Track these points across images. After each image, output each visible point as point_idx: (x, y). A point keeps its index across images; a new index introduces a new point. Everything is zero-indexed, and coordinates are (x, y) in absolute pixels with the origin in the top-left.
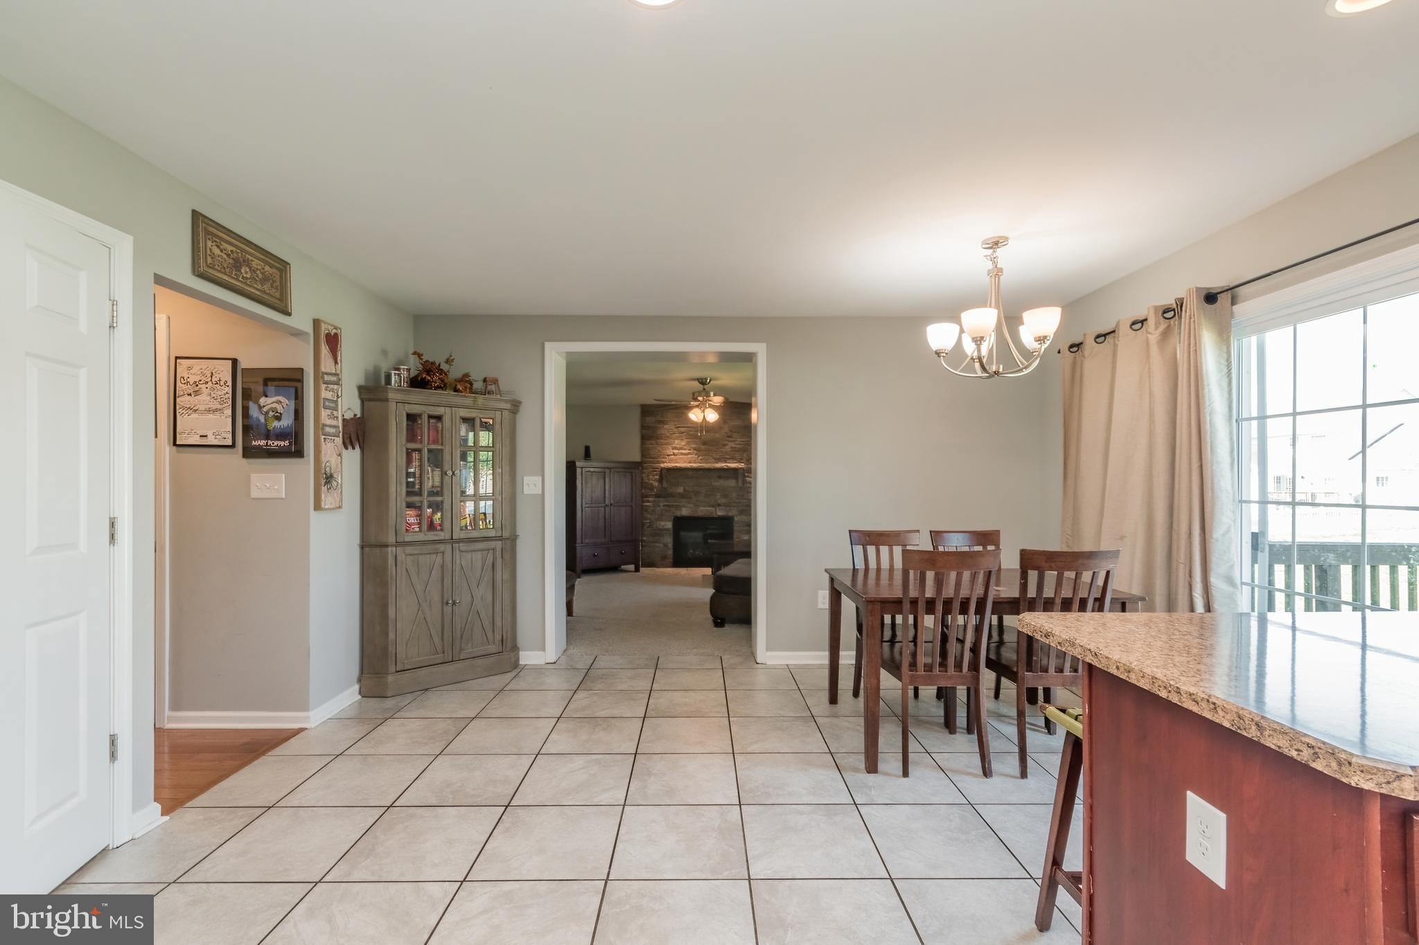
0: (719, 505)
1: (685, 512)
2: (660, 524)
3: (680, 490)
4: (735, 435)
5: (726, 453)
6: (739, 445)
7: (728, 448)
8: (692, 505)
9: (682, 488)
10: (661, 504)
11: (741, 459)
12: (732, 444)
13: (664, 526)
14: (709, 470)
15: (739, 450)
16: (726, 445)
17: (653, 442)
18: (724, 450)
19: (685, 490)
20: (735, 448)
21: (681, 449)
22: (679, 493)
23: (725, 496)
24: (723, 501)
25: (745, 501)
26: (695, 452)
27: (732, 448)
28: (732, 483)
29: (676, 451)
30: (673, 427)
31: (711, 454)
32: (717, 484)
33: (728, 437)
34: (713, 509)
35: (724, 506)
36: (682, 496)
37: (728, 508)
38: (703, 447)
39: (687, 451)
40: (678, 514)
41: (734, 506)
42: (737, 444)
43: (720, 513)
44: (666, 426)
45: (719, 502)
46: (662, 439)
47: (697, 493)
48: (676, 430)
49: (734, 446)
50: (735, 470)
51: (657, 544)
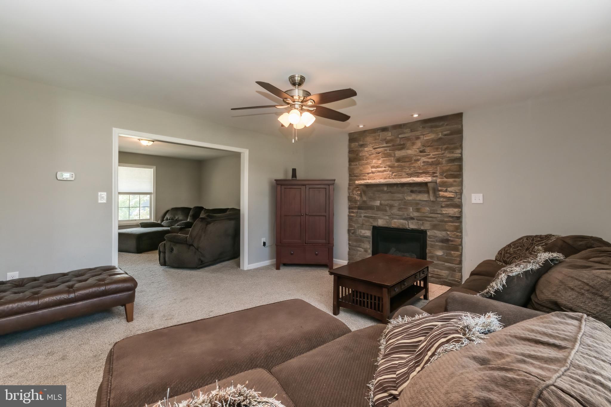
0: (412, 218)
1: (381, 223)
2: (361, 232)
3: (378, 203)
4: (428, 149)
5: (420, 168)
6: (434, 158)
7: (420, 163)
8: (387, 217)
9: (379, 202)
10: (363, 215)
11: (434, 173)
12: (424, 159)
13: (365, 233)
14: (403, 185)
15: (432, 164)
16: (418, 160)
17: (357, 163)
18: (417, 165)
19: (381, 204)
20: (428, 162)
21: (377, 167)
22: (377, 206)
23: (418, 210)
24: (416, 214)
25: (439, 216)
26: (390, 169)
27: (424, 162)
28: (424, 197)
29: (374, 170)
30: (371, 149)
31: (404, 170)
32: (409, 198)
33: (421, 152)
34: (406, 222)
35: (417, 220)
36: (379, 209)
37: (421, 222)
38: (396, 164)
39: (384, 169)
40: (375, 224)
41: (427, 221)
42: (429, 158)
43: (412, 225)
44: (366, 149)
45: (412, 215)
46: (364, 160)
47: (391, 206)
48: (373, 151)
49: (427, 160)
50: (426, 184)
51: (359, 249)
